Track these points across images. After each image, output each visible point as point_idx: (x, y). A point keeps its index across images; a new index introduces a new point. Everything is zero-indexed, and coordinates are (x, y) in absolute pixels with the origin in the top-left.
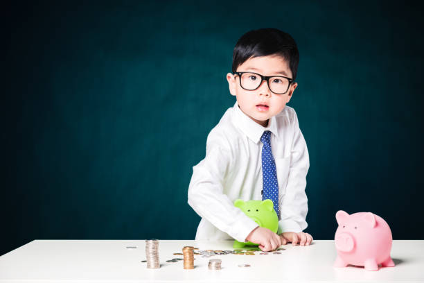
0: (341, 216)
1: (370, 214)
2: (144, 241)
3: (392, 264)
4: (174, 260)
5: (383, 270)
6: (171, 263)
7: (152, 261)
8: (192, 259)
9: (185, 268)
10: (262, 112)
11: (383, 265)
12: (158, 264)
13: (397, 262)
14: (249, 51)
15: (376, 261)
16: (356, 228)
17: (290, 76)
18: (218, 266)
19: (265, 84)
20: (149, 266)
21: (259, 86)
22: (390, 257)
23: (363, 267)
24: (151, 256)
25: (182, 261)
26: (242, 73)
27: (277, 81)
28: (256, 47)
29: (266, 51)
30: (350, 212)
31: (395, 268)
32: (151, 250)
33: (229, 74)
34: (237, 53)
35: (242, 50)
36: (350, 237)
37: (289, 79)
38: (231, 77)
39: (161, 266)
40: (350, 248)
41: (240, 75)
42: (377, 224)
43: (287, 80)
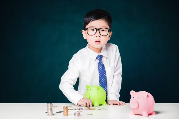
0: (132, 93)
1: (145, 92)
2: (47, 104)
3: (155, 113)
4: (60, 112)
5: (151, 116)
6: (58, 113)
7: (50, 112)
8: (67, 112)
9: (64, 116)
10: (98, 44)
11: (150, 114)
12: (52, 114)
13: (157, 113)
14: (90, 19)
15: (148, 112)
16: (139, 98)
17: (108, 28)
18: (79, 115)
19: (98, 32)
20: (48, 115)
21: (95, 33)
22: (154, 111)
23: (142, 115)
24: (49, 110)
25: (63, 112)
26: (88, 28)
27: (103, 30)
28: (93, 17)
29: (97, 18)
30: (136, 91)
31: (156, 115)
32: (49, 108)
33: (83, 30)
34: (85, 20)
35: (87, 19)
36: (136, 102)
37: (108, 29)
38: (83, 32)
39: (54, 115)
40: (136, 106)
41: (87, 29)
42: (148, 96)
43: (107, 29)
